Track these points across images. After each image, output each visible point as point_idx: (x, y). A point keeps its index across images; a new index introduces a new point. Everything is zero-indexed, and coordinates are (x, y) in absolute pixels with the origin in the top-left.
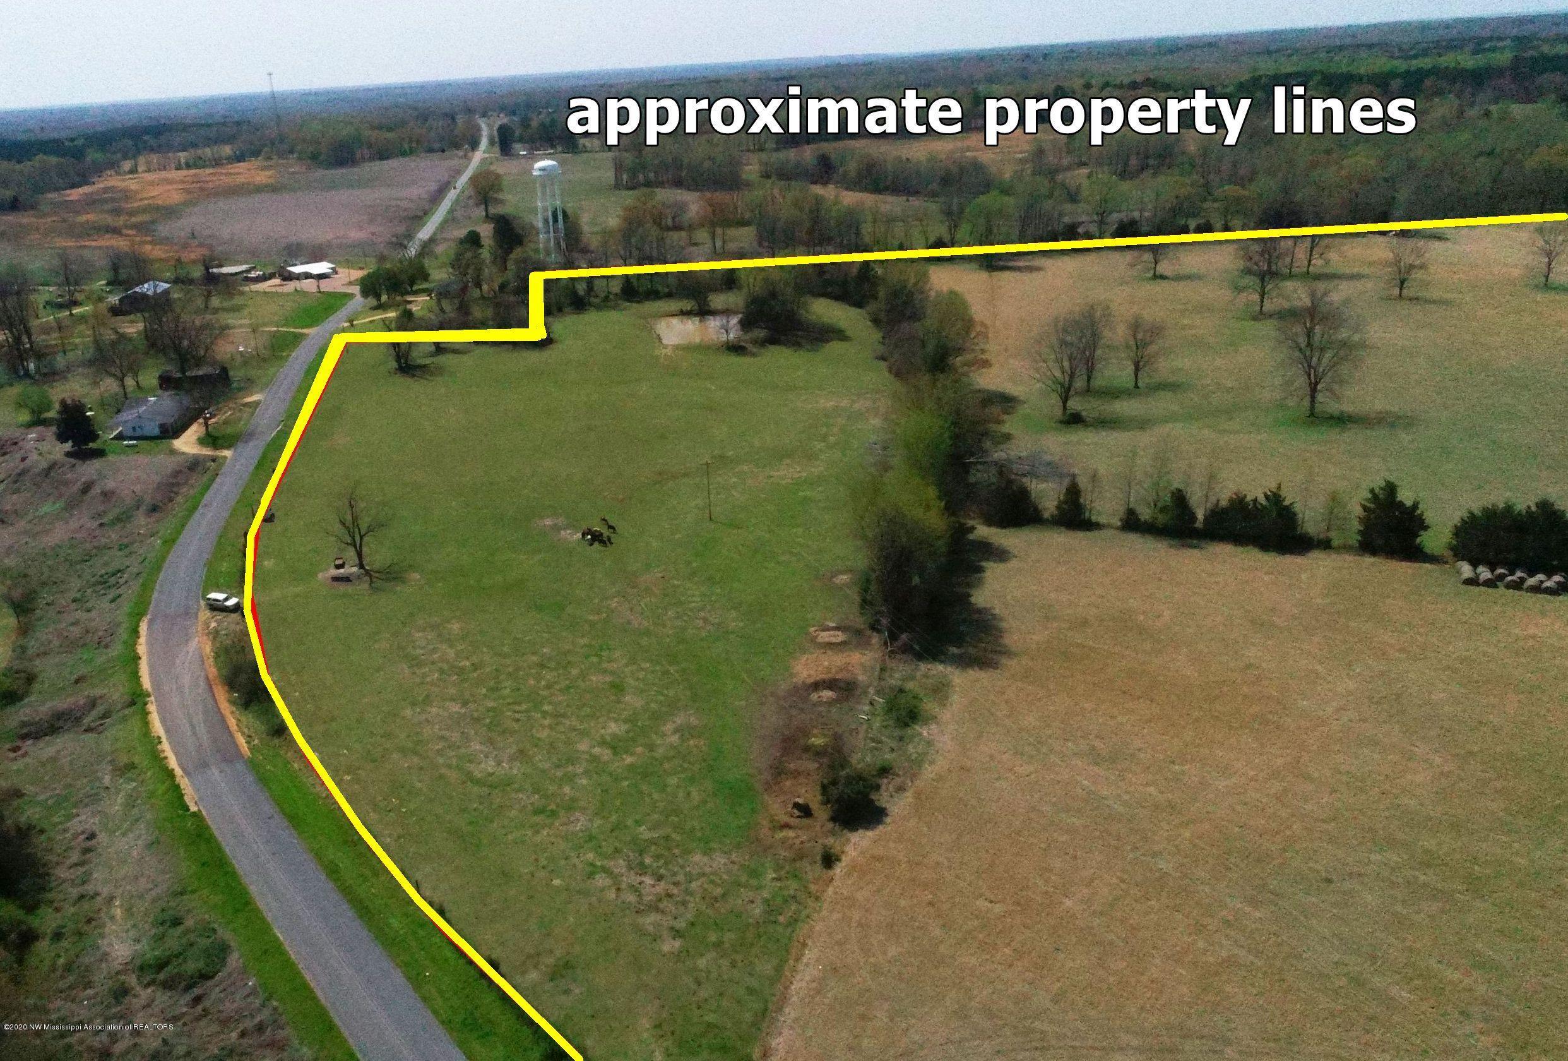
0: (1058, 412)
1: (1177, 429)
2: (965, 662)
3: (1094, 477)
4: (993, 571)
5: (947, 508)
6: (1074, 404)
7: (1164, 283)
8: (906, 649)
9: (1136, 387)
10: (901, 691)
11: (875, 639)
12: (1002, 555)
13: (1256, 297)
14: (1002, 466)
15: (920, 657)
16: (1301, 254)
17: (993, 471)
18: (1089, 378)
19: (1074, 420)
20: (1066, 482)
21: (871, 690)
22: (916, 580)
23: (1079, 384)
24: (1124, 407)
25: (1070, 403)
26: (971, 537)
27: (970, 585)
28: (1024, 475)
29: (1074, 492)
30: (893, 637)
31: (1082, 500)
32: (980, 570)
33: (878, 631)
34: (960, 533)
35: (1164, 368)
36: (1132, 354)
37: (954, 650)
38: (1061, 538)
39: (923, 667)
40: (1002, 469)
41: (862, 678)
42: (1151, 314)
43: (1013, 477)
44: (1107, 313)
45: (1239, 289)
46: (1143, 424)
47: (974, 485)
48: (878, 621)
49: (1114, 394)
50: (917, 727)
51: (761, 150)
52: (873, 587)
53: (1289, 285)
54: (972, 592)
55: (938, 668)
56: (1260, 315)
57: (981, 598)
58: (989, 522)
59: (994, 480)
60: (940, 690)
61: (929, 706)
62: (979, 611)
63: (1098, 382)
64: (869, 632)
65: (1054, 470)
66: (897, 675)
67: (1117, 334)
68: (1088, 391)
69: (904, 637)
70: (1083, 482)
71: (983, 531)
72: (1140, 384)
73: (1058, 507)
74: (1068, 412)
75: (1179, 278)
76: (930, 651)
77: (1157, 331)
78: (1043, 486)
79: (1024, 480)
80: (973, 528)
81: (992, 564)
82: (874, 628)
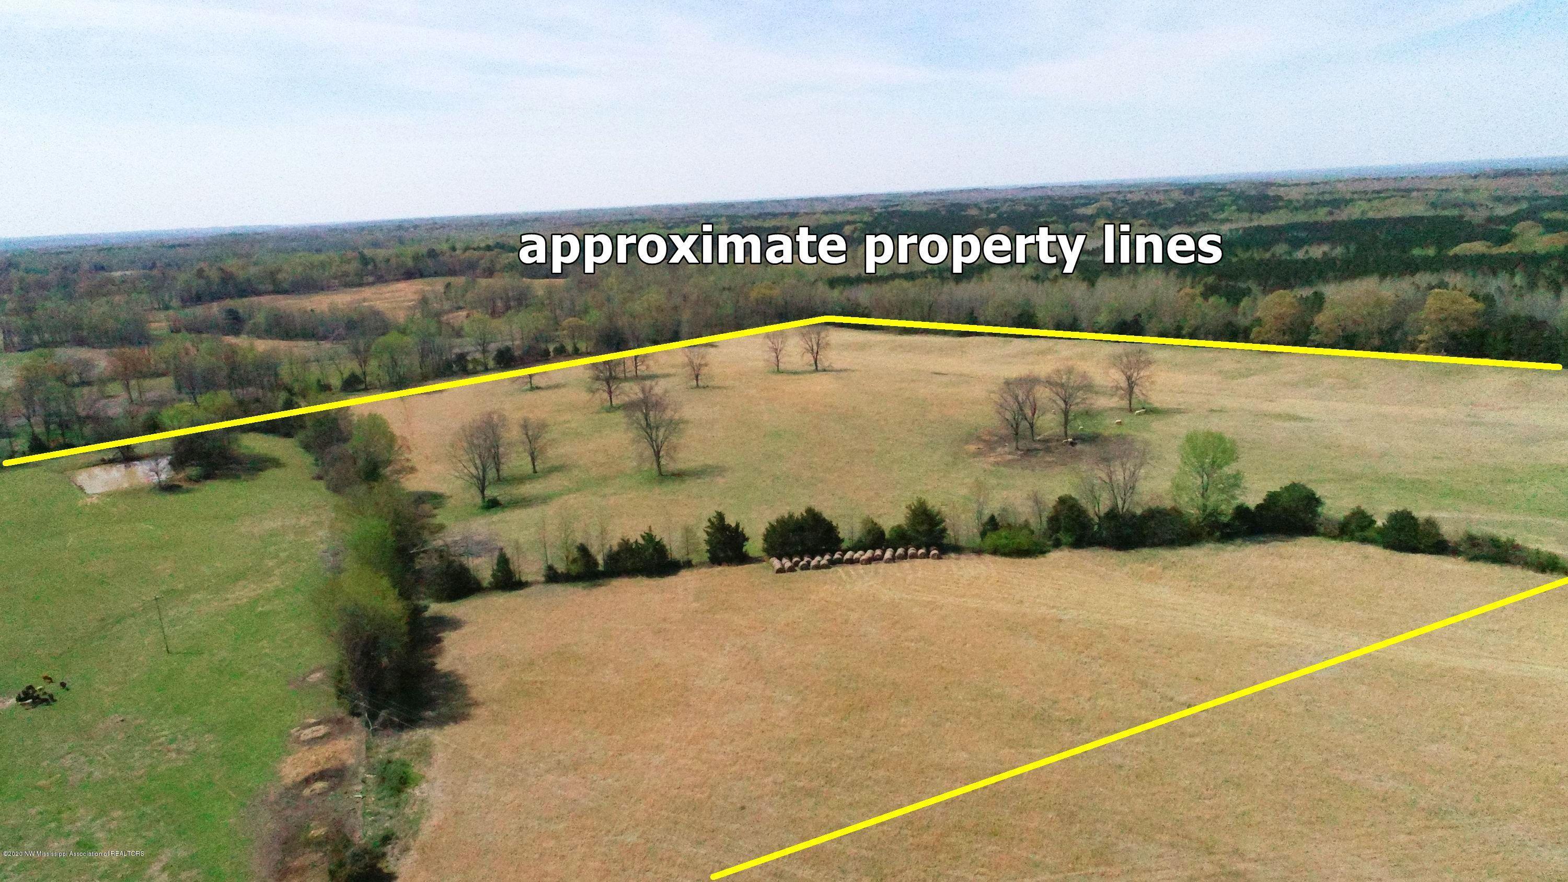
0: (479, 500)
1: (572, 500)
2: (440, 722)
3: (518, 547)
4: (450, 638)
5: (401, 594)
6: (491, 492)
7: (542, 393)
8: (385, 725)
9: (535, 472)
10: (389, 762)
11: (357, 722)
12: (453, 624)
13: (606, 396)
14: (441, 551)
15: (401, 727)
16: (630, 365)
17: (435, 556)
18: (498, 470)
19: (493, 505)
20: (496, 554)
21: (362, 770)
22: (385, 661)
23: (491, 474)
24: (527, 489)
25: (488, 492)
26: (427, 614)
27: (433, 656)
28: (461, 555)
29: (503, 561)
30: (373, 716)
31: (511, 567)
32: (439, 640)
33: (358, 715)
34: (416, 613)
35: (553, 454)
36: (528, 447)
37: (429, 714)
38: (500, 600)
39: (406, 736)
40: (441, 553)
41: (351, 761)
42: (535, 416)
43: (451, 558)
44: (503, 418)
45: (593, 391)
46: (544, 500)
47: (420, 571)
48: (356, 706)
49: (520, 480)
50: (409, 790)
51: (167, 308)
52: (347, 676)
53: (626, 386)
54: (435, 660)
55: (418, 734)
56: (612, 409)
57: (444, 664)
58: (439, 599)
59: (436, 563)
60: (424, 752)
61: (416, 769)
62: (446, 675)
63: (506, 471)
64: (350, 718)
65: (484, 547)
66: (382, 750)
67: (514, 434)
68: (500, 480)
69: (383, 714)
70: (509, 552)
71: (435, 608)
72: (537, 468)
73: (493, 576)
74: (486, 499)
75: (549, 388)
76: (410, 721)
77: (543, 426)
78: (477, 561)
79: (462, 559)
80: (426, 608)
81: (447, 633)
82: (355, 713)
